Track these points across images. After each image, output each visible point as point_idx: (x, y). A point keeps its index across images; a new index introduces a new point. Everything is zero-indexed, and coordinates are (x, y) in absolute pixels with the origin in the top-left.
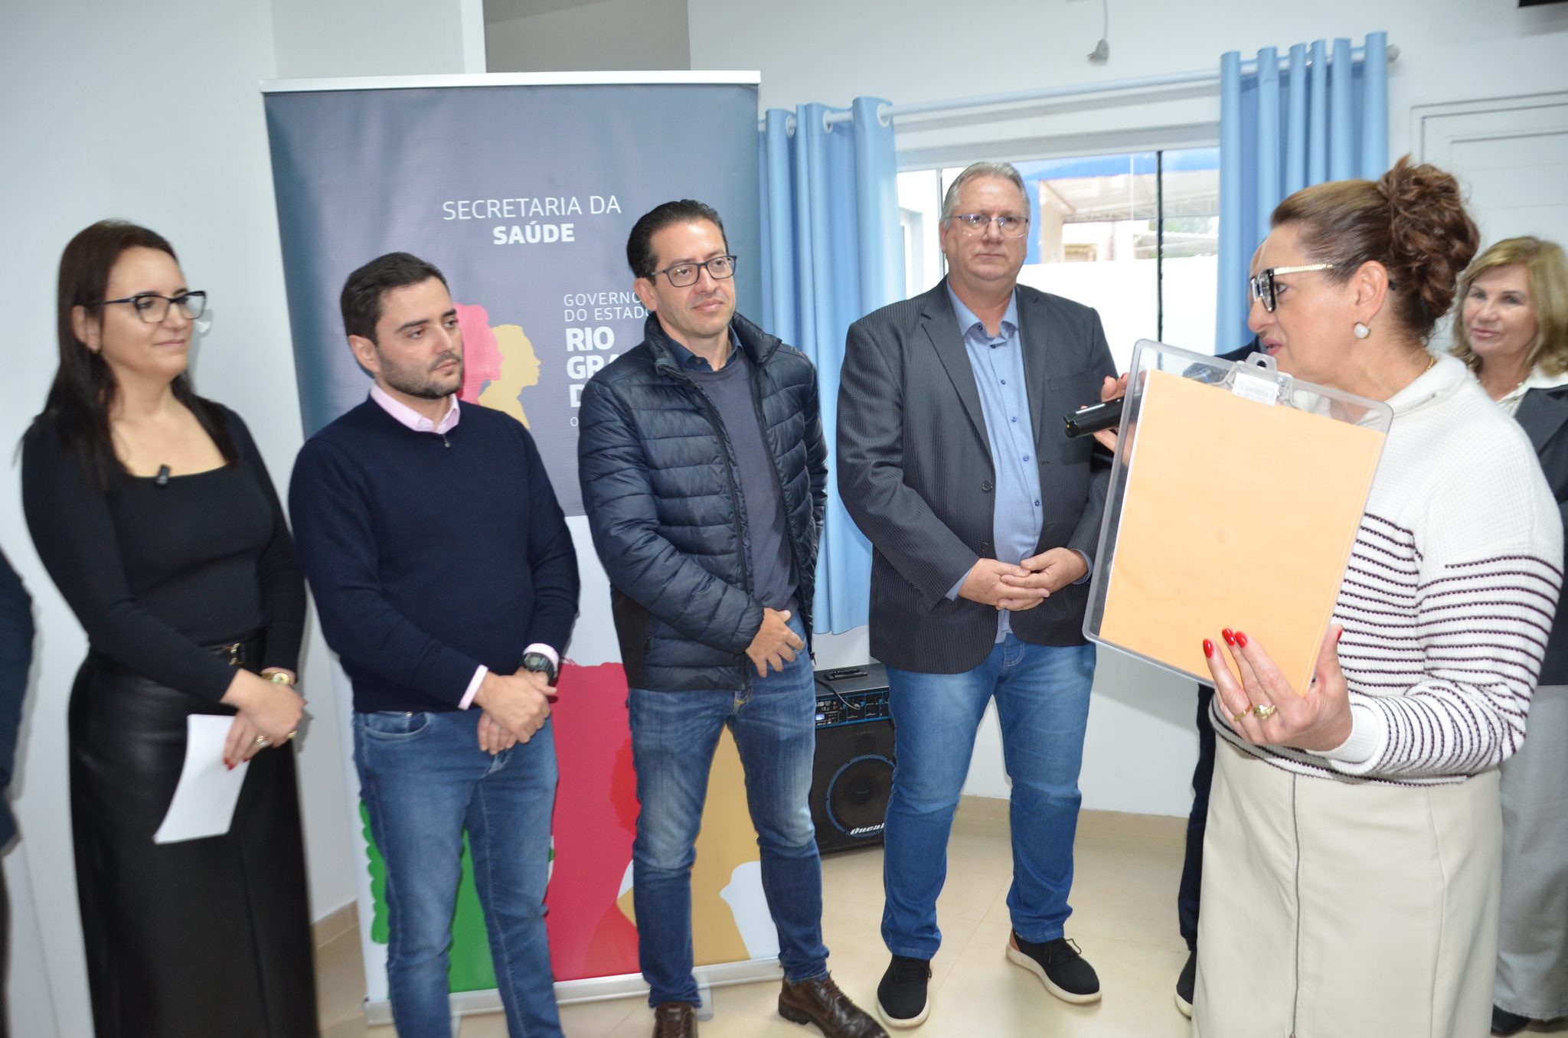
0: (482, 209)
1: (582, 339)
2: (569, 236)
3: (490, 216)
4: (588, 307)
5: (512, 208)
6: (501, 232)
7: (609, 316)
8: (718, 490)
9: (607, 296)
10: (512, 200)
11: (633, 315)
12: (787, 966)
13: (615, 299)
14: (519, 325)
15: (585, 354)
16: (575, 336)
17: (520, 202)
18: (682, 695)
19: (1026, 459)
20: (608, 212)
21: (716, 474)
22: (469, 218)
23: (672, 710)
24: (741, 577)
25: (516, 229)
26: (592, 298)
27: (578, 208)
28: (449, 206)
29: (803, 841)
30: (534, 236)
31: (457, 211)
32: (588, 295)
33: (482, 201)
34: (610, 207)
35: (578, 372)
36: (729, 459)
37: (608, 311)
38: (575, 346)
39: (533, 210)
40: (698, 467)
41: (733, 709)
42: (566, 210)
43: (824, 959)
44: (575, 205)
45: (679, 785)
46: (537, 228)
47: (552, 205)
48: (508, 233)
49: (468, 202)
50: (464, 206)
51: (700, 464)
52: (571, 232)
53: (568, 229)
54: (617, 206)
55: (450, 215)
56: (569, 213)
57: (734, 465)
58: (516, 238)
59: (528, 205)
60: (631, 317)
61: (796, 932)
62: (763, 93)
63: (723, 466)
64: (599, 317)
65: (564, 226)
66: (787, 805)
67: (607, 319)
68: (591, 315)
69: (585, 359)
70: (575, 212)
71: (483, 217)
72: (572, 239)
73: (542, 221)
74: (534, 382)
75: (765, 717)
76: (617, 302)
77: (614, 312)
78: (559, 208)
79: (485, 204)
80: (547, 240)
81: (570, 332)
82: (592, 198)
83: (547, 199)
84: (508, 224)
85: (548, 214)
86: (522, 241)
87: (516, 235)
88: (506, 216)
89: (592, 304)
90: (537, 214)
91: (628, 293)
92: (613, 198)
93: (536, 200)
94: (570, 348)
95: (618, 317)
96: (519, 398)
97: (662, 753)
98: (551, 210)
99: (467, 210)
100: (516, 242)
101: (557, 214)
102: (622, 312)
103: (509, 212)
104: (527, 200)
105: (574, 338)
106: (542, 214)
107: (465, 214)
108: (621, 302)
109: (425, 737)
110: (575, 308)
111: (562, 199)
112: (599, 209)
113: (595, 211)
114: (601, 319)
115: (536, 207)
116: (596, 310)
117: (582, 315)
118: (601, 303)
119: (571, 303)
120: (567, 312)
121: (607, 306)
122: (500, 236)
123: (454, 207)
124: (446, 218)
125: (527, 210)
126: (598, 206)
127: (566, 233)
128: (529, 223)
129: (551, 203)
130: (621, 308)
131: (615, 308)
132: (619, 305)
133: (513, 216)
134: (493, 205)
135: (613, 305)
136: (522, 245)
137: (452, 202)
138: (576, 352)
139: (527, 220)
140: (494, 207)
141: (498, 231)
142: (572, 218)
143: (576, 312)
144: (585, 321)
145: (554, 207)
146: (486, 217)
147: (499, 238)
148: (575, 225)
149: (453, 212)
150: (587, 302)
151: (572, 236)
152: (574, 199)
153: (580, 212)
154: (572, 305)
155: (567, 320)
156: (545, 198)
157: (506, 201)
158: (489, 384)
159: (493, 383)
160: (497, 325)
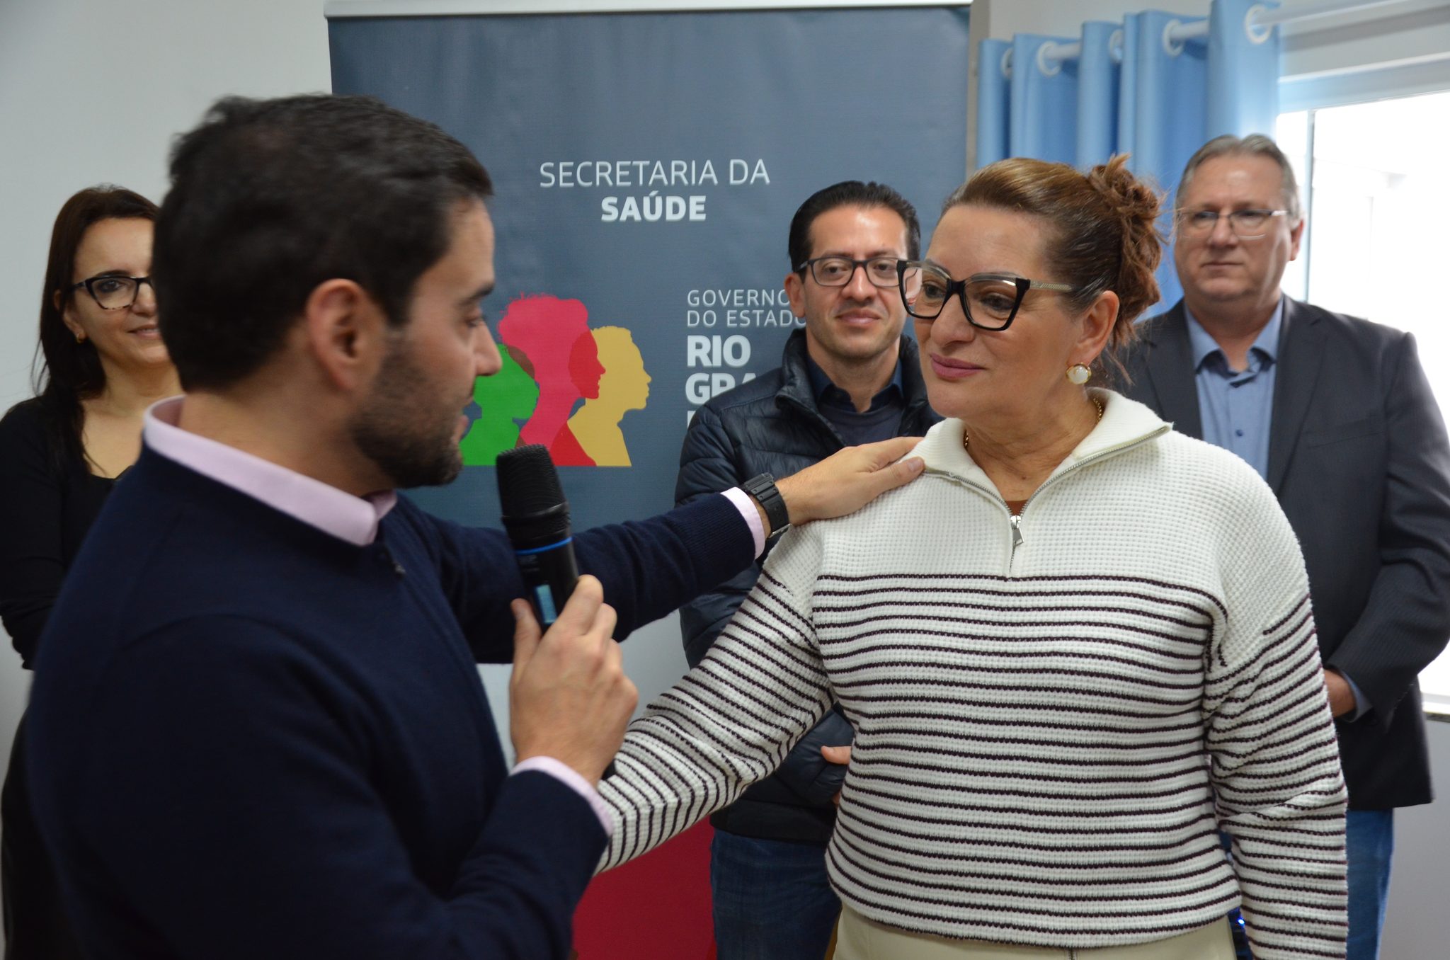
0: (588, 174)
1: (708, 351)
2: (698, 212)
3: (598, 183)
4: (718, 308)
5: (627, 173)
6: (611, 204)
7: (745, 322)
9: (745, 295)
10: (628, 163)
11: (778, 320)
13: (755, 298)
14: (627, 328)
15: (711, 371)
16: (699, 346)
17: (638, 167)
20: (752, 181)
22: (572, 184)
25: (631, 201)
26: (725, 299)
27: (713, 175)
28: (546, 169)
30: (653, 211)
31: (557, 176)
32: (720, 292)
33: (589, 163)
34: (755, 175)
35: (698, 395)
37: (745, 315)
38: (698, 360)
39: (654, 176)
42: (697, 180)
44: (710, 173)
46: (659, 201)
47: (680, 170)
48: (620, 206)
49: (571, 164)
50: (565, 169)
52: (702, 208)
53: (698, 204)
54: (765, 174)
55: (549, 180)
56: (701, 182)
58: (630, 213)
59: (648, 171)
60: (776, 324)
64: (732, 322)
65: (694, 200)
67: (742, 325)
68: (722, 318)
69: (710, 379)
70: (708, 182)
71: (590, 184)
72: (703, 217)
73: (665, 191)
74: (641, 405)
76: (757, 304)
77: (753, 317)
78: (688, 175)
79: (594, 166)
80: (670, 216)
81: (692, 340)
82: (732, 162)
83: (674, 163)
84: (621, 195)
85: (673, 182)
86: (637, 218)
87: (630, 209)
88: (619, 183)
89: (724, 304)
90: (658, 183)
91: (773, 291)
92: (759, 163)
93: (658, 164)
94: (691, 362)
95: (758, 324)
96: (620, 425)
98: (678, 178)
99: (570, 174)
100: (630, 219)
101: (686, 182)
102: (763, 317)
103: (622, 179)
104: (647, 163)
105: (698, 349)
106: (666, 182)
107: (566, 179)
108: (763, 303)
110: (702, 309)
111: (694, 164)
112: (741, 177)
113: (735, 179)
114: (735, 325)
115: (658, 174)
116: (729, 312)
117: (710, 319)
118: (736, 304)
119: (695, 302)
120: (689, 312)
121: (745, 307)
122: (609, 210)
123: (555, 171)
124: (543, 185)
125: (647, 177)
126: (739, 172)
127: (696, 208)
128: (647, 195)
129: (679, 168)
130: (762, 311)
131: (754, 311)
132: (760, 308)
133: (629, 184)
134: (603, 169)
135: (753, 306)
136: (638, 223)
137: (551, 164)
138: (699, 368)
139: (645, 190)
140: (604, 172)
141: (607, 203)
142: (706, 188)
143: (702, 314)
144: (714, 327)
145: (682, 173)
146: (594, 184)
147: (608, 213)
148: (708, 198)
149: (552, 176)
150: (718, 302)
151: (703, 212)
152: (709, 164)
153: (716, 181)
154: (697, 304)
155: (689, 324)
156: (671, 161)
157: (619, 164)
158: (584, 404)
159: (588, 402)
160: (599, 327)
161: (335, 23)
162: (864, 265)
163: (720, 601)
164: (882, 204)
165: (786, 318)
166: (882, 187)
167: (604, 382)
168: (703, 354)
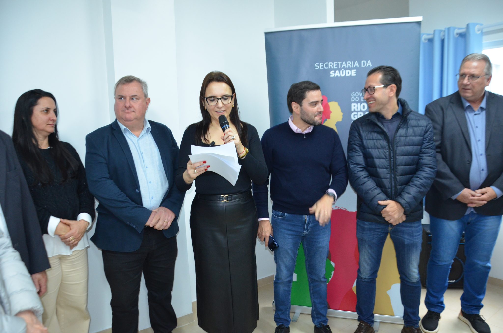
0: (327, 66)
1: (357, 107)
2: (354, 74)
3: (329, 67)
5: (336, 65)
6: (333, 73)
8: (385, 157)
10: (336, 63)
14: (337, 102)
15: (358, 112)
16: (354, 106)
17: (339, 64)
19: (481, 155)
20: (367, 66)
21: (385, 152)
22: (323, 68)
23: (366, 227)
24: (390, 187)
25: (337, 72)
27: (358, 65)
28: (317, 65)
29: (415, 281)
30: (343, 74)
31: (319, 66)
32: (360, 93)
33: (327, 63)
34: (368, 64)
35: (355, 118)
36: (390, 148)
38: (354, 109)
39: (343, 66)
41: (388, 231)
44: (357, 64)
46: (344, 71)
47: (349, 64)
48: (335, 73)
49: (323, 63)
50: (321, 65)
51: (380, 149)
52: (355, 73)
53: (354, 72)
54: (370, 64)
56: (354, 66)
59: (341, 64)
61: (409, 310)
62: (422, 24)
64: (363, 100)
66: (409, 267)
68: (360, 99)
70: (356, 66)
71: (327, 68)
72: (355, 75)
73: (346, 69)
74: (341, 120)
75: (400, 235)
78: (351, 65)
79: (328, 64)
80: (347, 75)
81: (353, 105)
82: (362, 62)
83: (348, 62)
84: (335, 70)
85: (348, 67)
86: (339, 75)
87: (337, 73)
88: (334, 67)
90: (344, 67)
92: (369, 61)
93: (344, 63)
94: (353, 110)
96: (337, 124)
97: (363, 240)
98: (349, 66)
99: (322, 66)
100: (337, 76)
101: (351, 66)
103: (335, 66)
104: (341, 62)
105: (354, 107)
106: (346, 67)
107: (322, 67)
109: (284, 219)
110: (355, 97)
111: (353, 62)
112: (364, 65)
116: (362, 98)
117: (357, 99)
119: (353, 95)
120: (352, 98)
122: (332, 74)
123: (319, 65)
124: (316, 69)
125: (341, 66)
127: (353, 73)
128: (341, 70)
129: (349, 63)
133: (337, 67)
134: (331, 64)
136: (339, 77)
138: (355, 111)
139: (341, 69)
140: (331, 65)
141: (332, 72)
142: (356, 68)
143: (355, 98)
144: (358, 101)
145: (350, 65)
146: (328, 68)
147: (332, 75)
148: (356, 70)
149: (318, 67)
150: (359, 95)
151: (355, 74)
152: (356, 62)
153: (358, 66)
154: (354, 96)
155: (352, 101)
156: (347, 62)
157: (334, 63)
158: (326, 120)
159: (328, 120)
160: (330, 102)
161: (266, 34)
163: (356, 166)
167: (332, 115)
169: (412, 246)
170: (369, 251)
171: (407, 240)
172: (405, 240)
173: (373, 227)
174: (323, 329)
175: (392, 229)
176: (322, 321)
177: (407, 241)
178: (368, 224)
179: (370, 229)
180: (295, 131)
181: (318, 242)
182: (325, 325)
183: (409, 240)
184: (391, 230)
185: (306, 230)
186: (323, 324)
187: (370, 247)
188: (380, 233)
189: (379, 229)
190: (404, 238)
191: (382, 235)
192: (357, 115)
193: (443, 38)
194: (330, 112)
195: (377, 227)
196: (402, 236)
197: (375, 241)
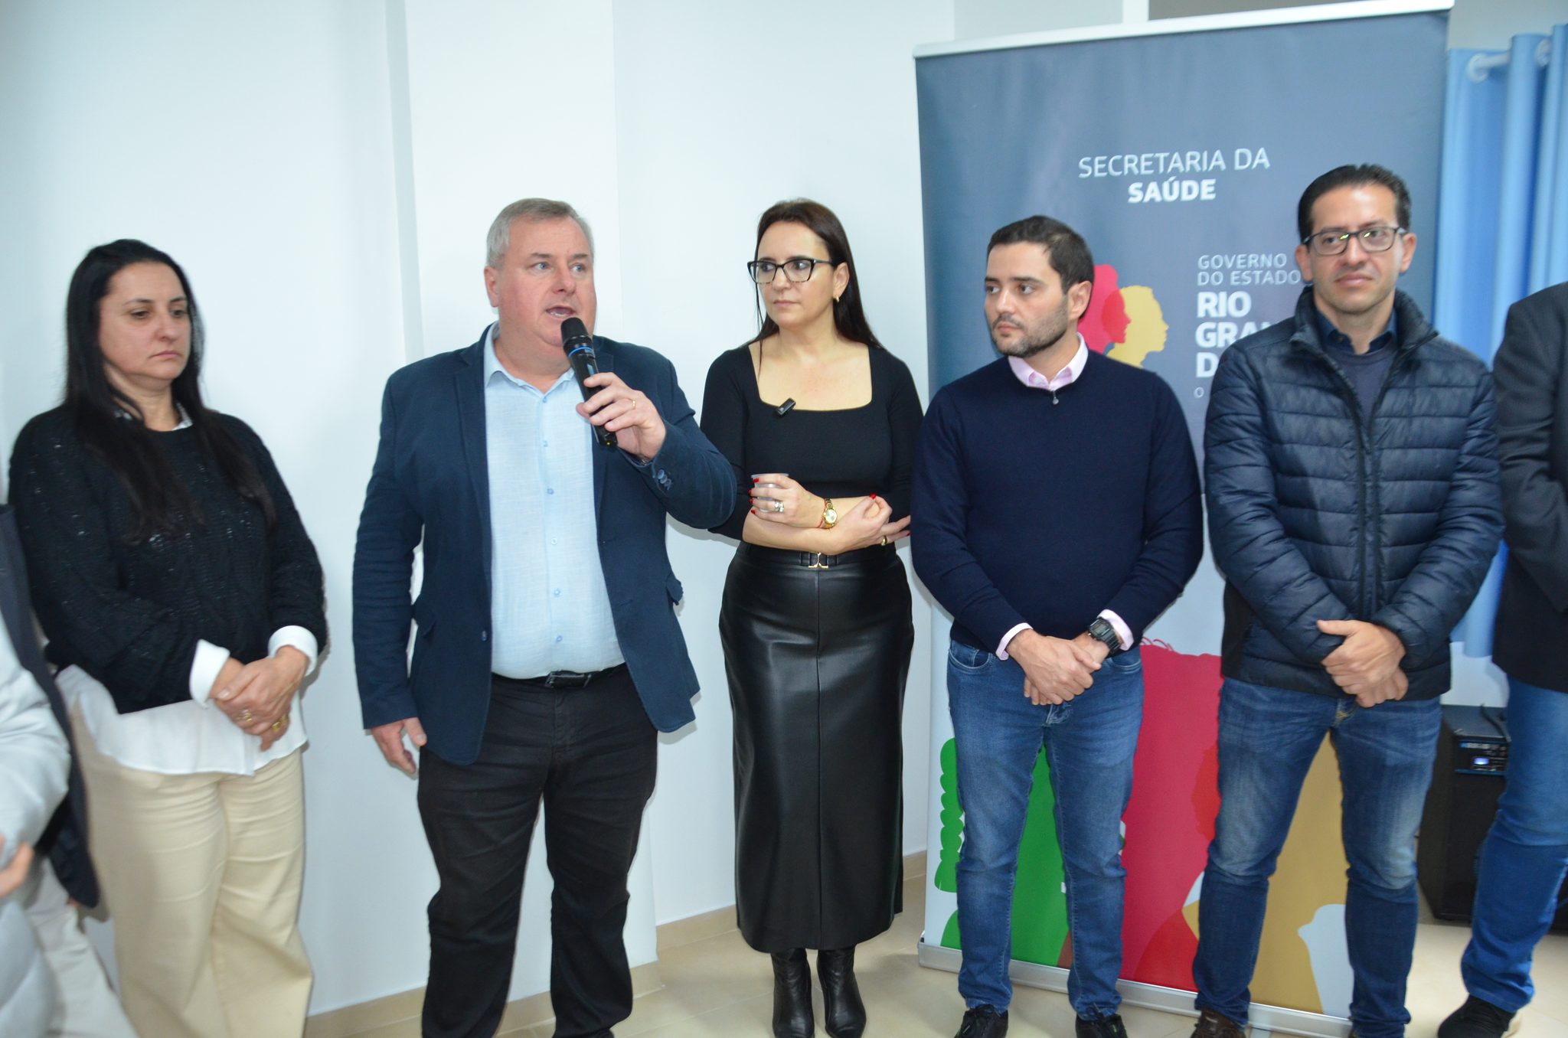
0: (1118, 165)
1: (1215, 304)
2: (1209, 193)
3: (1126, 172)
5: (1149, 163)
6: (1137, 189)
7: (1247, 281)
8: (1345, 475)
9: (1246, 258)
10: (1150, 155)
11: (1274, 278)
12: (1357, 1018)
13: (1255, 261)
14: (1150, 287)
15: (1218, 320)
16: (1208, 301)
17: (1159, 158)
18: (1275, 693)
20: (1254, 166)
21: (1346, 460)
22: (1105, 174)
23: (1260, 707)
24: (1358, 576)
25: (1153, 186)
26: (1230, 259)
27: (1221, 163)
28: (1084, 163)
29: (1399, 885)
30: (1171, 193)
31: (1093, 168)
32: (1226, 257)
33: (1120, 157)
34: (1257, 161)
35: (1207, 340)
36: (1363, 447)
37: (1247, 275)
38: (1207, 312)
39: (1172, 166)
40: (1326, 449)
41: (1333, 721)
42: (1208, 167)
43: (1403, 1024)
44: (1219, 160)
45: (1257, 788)
46: (1176, 185)
47: (1194, 160)
48: (1144, 190)
49: (1104, 158)
50: (1100, 162)
51: (1328, 445)
52: (1212, 189)
53: (1209, 186)
54: (1265, 161)
55: (1086, 172)
56: (1211, 168)
57: (1368, 453)
58: (1153, 196)
59: (1167, 161)
60: (1272, 281)
61: (1374, 984)
62: (1456, 19)
63: (1353, 453)
64: (1236, 281)
65: (1205, 183)
66: (1386, 839)
67: (1244, 283)
68: (1227, 278)
69: (1218, 327)
70: (1217, 168)
71: (1119, 173)
72: (1212, 197)
73: (1181, 177)
74: (1159, 347)
75: (1371, 736)
76: (1257, 266)
77: (1253, 277)
78: (1200, 162)
79: (1122, 160)
80: (1185, 197)
81: (1202, 296)
82: (1238, 151)
83: (1189, 154)
84: (1145, 181)
85: (1188, 169)
86: (1158, 199)
87: (1153, 192)
88: (1143, 172)
89: (1230, 265)
90: (1175, 171)
91: (1271, 256)
92: (1262, 151)
93: (1176, 155)
94: (1201, 314)
95: (1257, 282)
97: (1243, 750)
98: (1192, 166)
99: (1103, 166)
100: (1152, 200)
101: (1198, 168)
102: (1262, 277)
103: (1147, 168)
104: (1167, 154)
105: (1207, 303)
106: (1182, 169)
107: (1100, 171)
108: (1262, 265)
110: (1210, 271)
111: (1205, 154)
112: (1245, 164)
113: (1241, 164)
114: (1237, 283)
115: (1176, 162)
116: (1234, 273)
117: (1217, 278)
118: (1239, 266)
119: (1204, 265)
120: (1200, 274)
121: (1246, 269)
122: (1135, 193)
123: (1091, 164)
124: (1082, 175)
125: (1166, 165)
126: (1243, 160)
127: (1206, 190)
128: (1167, 179)
129: (1193, 158)
130: (1261, 271)
131: (1255, 272)
132: (1259, 269)
133: (1150, 172)
134: (1131, 161)
135: (1253, 268)
136: (1158, 204)
137: (1088, 159)
138: (1208, 318)
139: (1165, 177)
140: (1131, 163)
141: (1134, 188)
142: (1215, 173)
143: (1210, 275)
144: (1220, 285)
145: (1195, 162)
146: (1123, 173)
147: (1135, 196)
148: (1217, 181)
149: (1089, 168)
150: (1224, 265)
151: (1213, 193)
152: (1218, 153)
153: (1223, 167)
154: (1206, 267)
155: (1200, 283)
156: (1186, 153)
157: (1143, 157)
158: (1113, 347)
159: (1117, 346)
160: (1126, 286)
161: (921, 62)
162: (1356, 235)
164: (1373, 182)
165: (1281, 278)
166: (1373, 167)
167: (1130, 331)
168: (1211, 307)
169: (1406, 771)
170: (1262, 786)
171: (1394, 752)
172: (1389, 752)
173: (1285, 708)
174: (1097, 1026)
175: (1349, 717)
176: (1097, 1003)
177: (1393, 757)
178: (1267, 699)
179: (1273, 717)
180: (1028, 384)
181: (1094, 750)
182: (1105, 1016)
183: (1401, 752)
184: (1345, 719)
185: (1053, 711)
186: (1100, 1011)
187: (1266, 771)
188: (1304, 729)
189: (1303, 715)
190: (1387, 747)
191: (1308, 737)
192: (1215, 330)
193: (1544, 61)
194: (1124, 321)
195: (1295, 711)
196: (1378, 738)
197: (1283, 755)
